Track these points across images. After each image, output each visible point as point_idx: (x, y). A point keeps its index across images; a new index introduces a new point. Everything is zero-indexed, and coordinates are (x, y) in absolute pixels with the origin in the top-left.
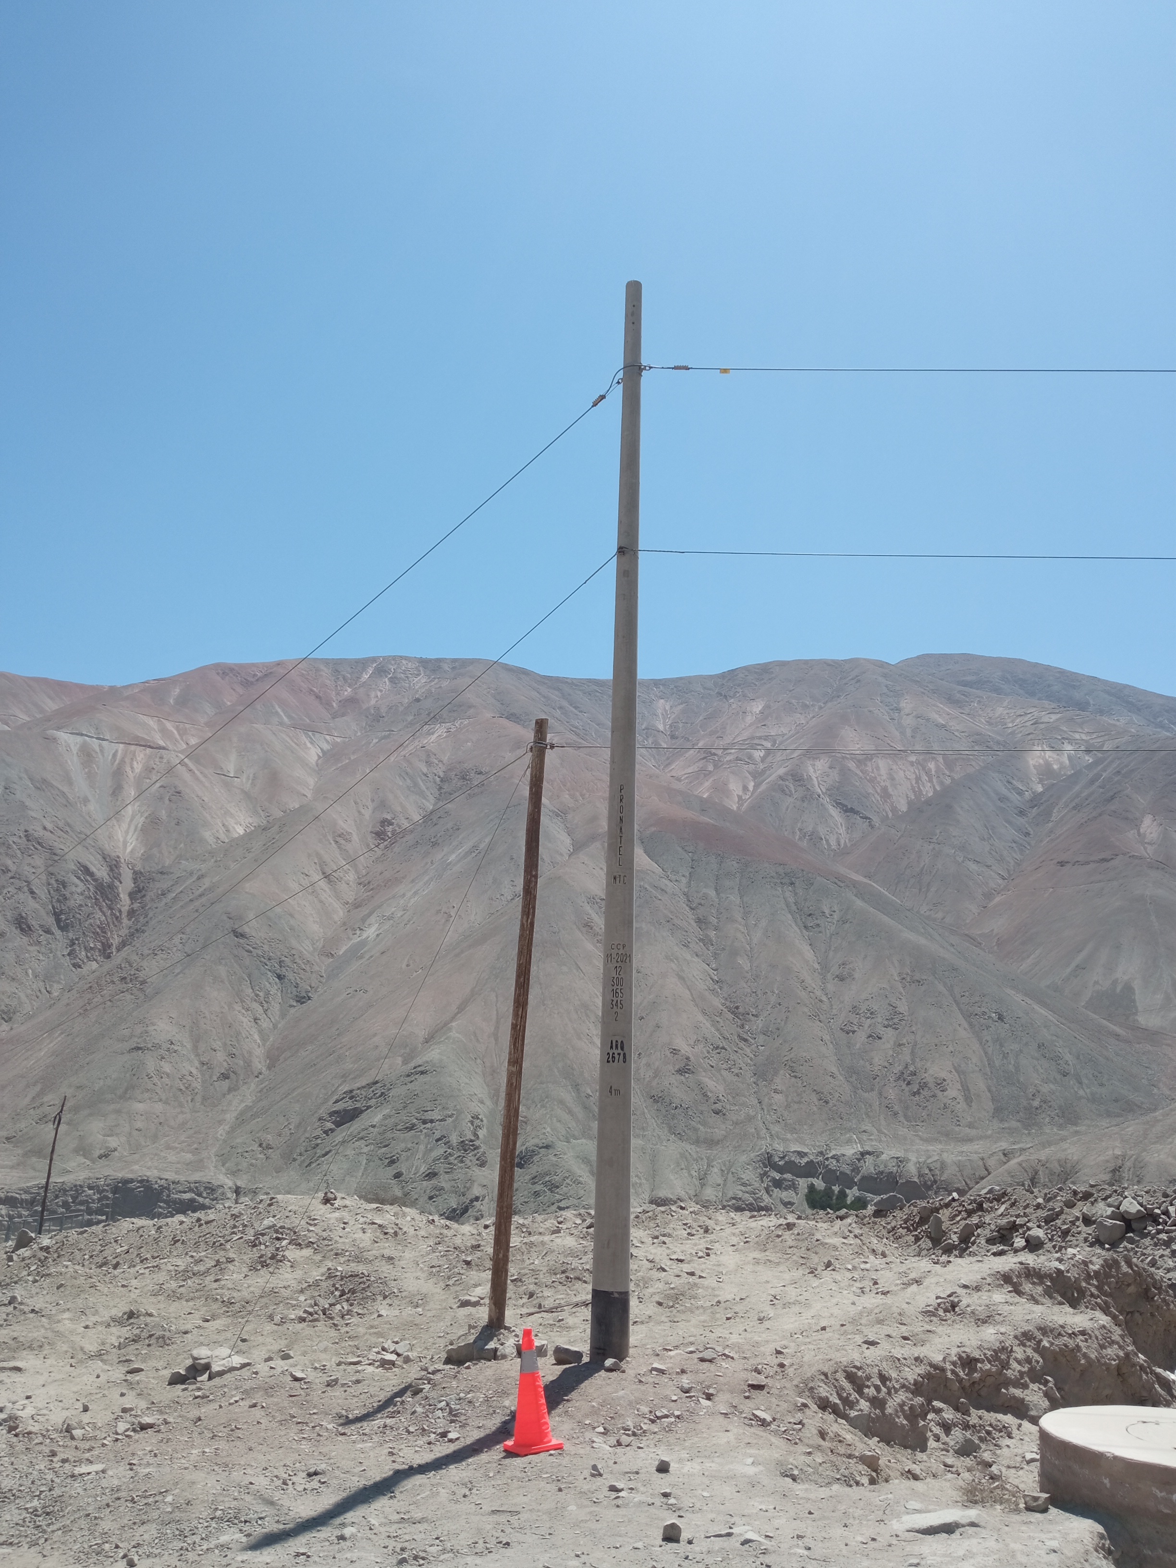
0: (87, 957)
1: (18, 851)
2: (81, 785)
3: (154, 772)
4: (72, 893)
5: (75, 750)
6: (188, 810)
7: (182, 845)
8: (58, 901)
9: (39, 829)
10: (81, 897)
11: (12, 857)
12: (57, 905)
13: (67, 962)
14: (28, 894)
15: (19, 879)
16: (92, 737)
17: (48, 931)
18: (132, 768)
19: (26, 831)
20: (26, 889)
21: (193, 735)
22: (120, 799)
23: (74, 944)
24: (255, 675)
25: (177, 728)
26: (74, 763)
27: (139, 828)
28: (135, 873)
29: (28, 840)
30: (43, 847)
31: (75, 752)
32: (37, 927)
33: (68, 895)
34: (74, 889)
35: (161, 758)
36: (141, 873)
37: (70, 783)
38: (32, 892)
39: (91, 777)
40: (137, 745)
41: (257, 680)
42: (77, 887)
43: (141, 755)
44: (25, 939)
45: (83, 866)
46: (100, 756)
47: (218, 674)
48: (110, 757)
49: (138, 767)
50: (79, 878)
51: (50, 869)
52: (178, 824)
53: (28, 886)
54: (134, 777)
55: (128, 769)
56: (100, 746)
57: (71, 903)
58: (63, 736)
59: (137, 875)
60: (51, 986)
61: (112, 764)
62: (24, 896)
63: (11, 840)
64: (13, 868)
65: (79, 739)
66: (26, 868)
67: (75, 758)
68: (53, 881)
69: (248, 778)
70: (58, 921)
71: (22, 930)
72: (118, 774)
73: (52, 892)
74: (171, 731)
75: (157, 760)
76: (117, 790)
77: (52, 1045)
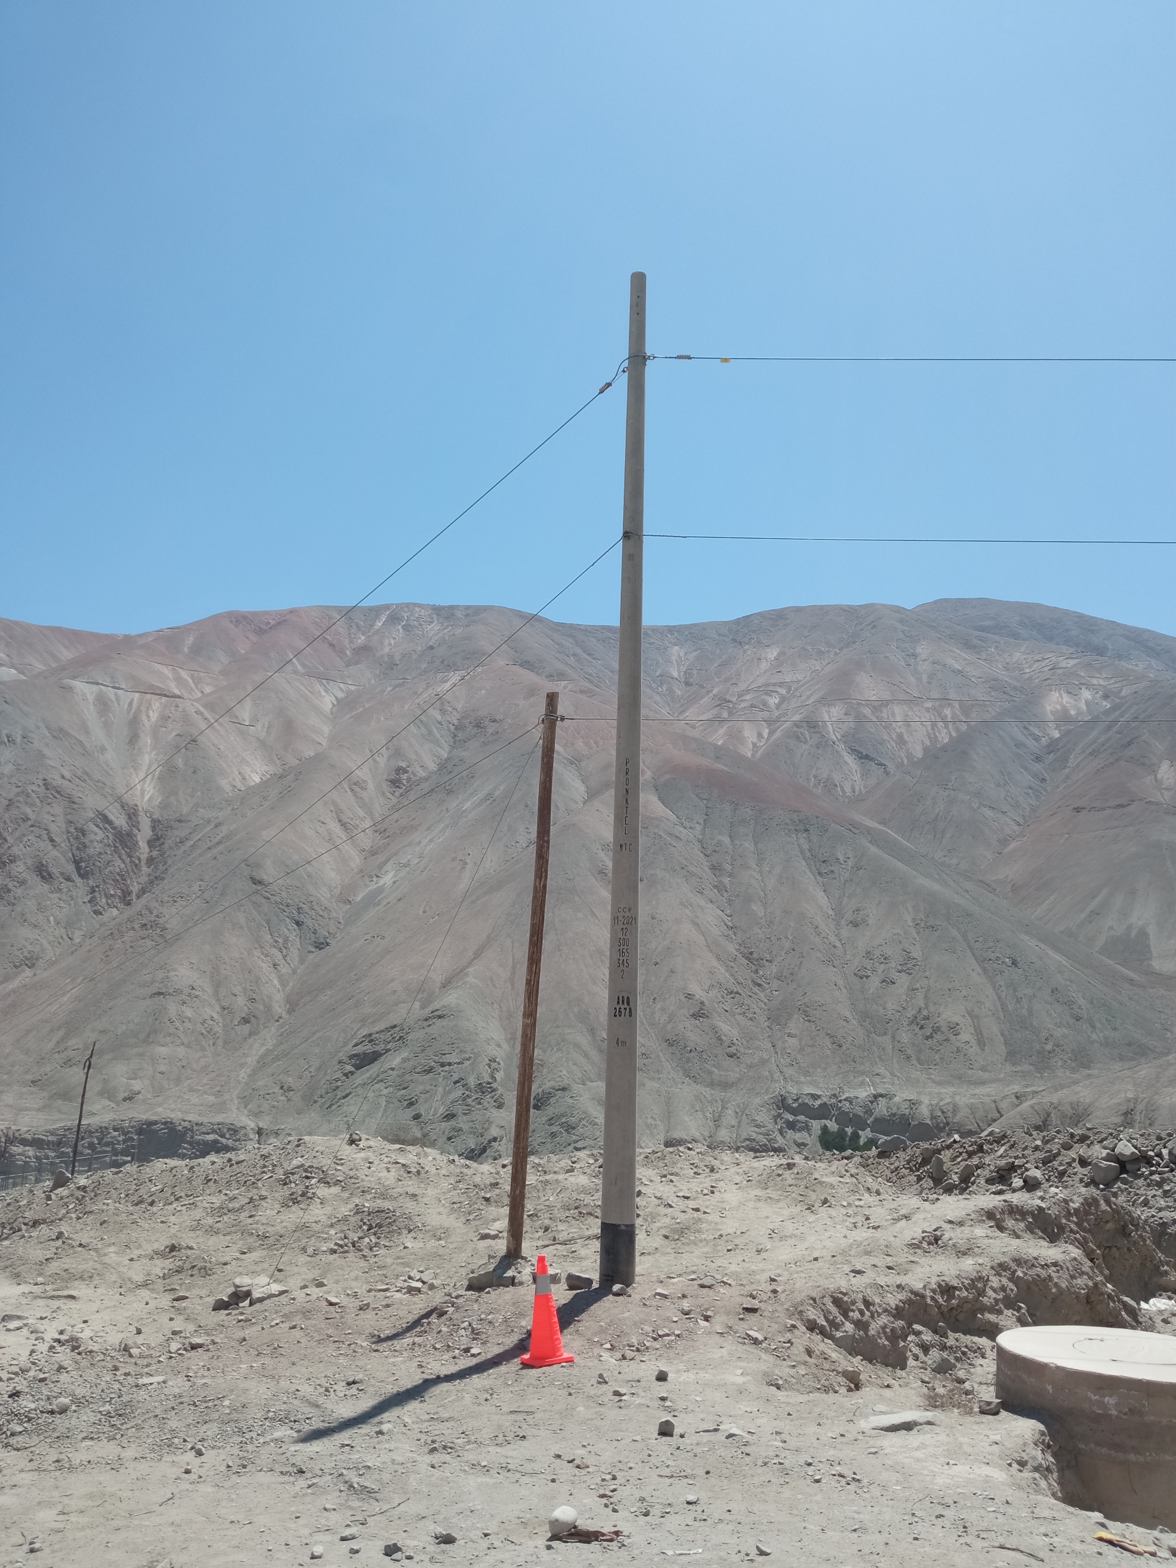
0: (108, 904)
1: (37, 800)
2: (98, 735)
3: (171, 720)
4: (91, 841)
5: (91, 698)
6: (204, 758)
7: (199, 793)
8: (78, 849)
9: (57, 777)
10: (101, 845)
11: (32, 805)
12: (77, 853)
13: (87, 909)
14: (48, 842)
15: (39, 827)
16: (108, 686)
17: (68, 879)
18: (148, 717)
19: (45, 780)
20: (46, 837)
21: (208, 684)
22: (137, 748)
23: (94, 891)
24: (268, 623)
25: (192, 678)
26: (90, 713)
27: (156, 777)
28: (153, 821)
29: (47, 789)
30: (61, 795)
31: (91, 701)
32: (58, 875)
33: (88, 843)
34: (93, 837)
35: (177, 706)
36: (159, 821)
37: (87, 732)
38: (52, 840)
39: (107, 726)
40: (152, 693)
41: (271, 628)
42: (97, 835)
43: (157, 704)
44: (46, 887)
45: (102, 815)
46: (116, 705)
47: (231, 622)
48: (126, 706)
49: (154, 716)
50: (98, 826)
51: (69, 817)
52: (194, 772)
53: (48, 834)
54: (151, 726)
55: (144, 718)
56: (116, 694)
57: (91, 851)
58: (79, 685)
59: (155, 824)
60: (73, 933)
61: (129, 712)
62: (45, 845)
63: (30, 788)
64: (32, 816)
65: (95, 688)
66: (46, 816)
67: (92, 708)
68: (72, 830)
69: (263, 726)
70: (78, 869)
71: (43, 877)
72: (134, 723)
73: (71, 840)
74: (186, 680)
75: (173, 708)
76: (133, 739)
77: (75, 990)
